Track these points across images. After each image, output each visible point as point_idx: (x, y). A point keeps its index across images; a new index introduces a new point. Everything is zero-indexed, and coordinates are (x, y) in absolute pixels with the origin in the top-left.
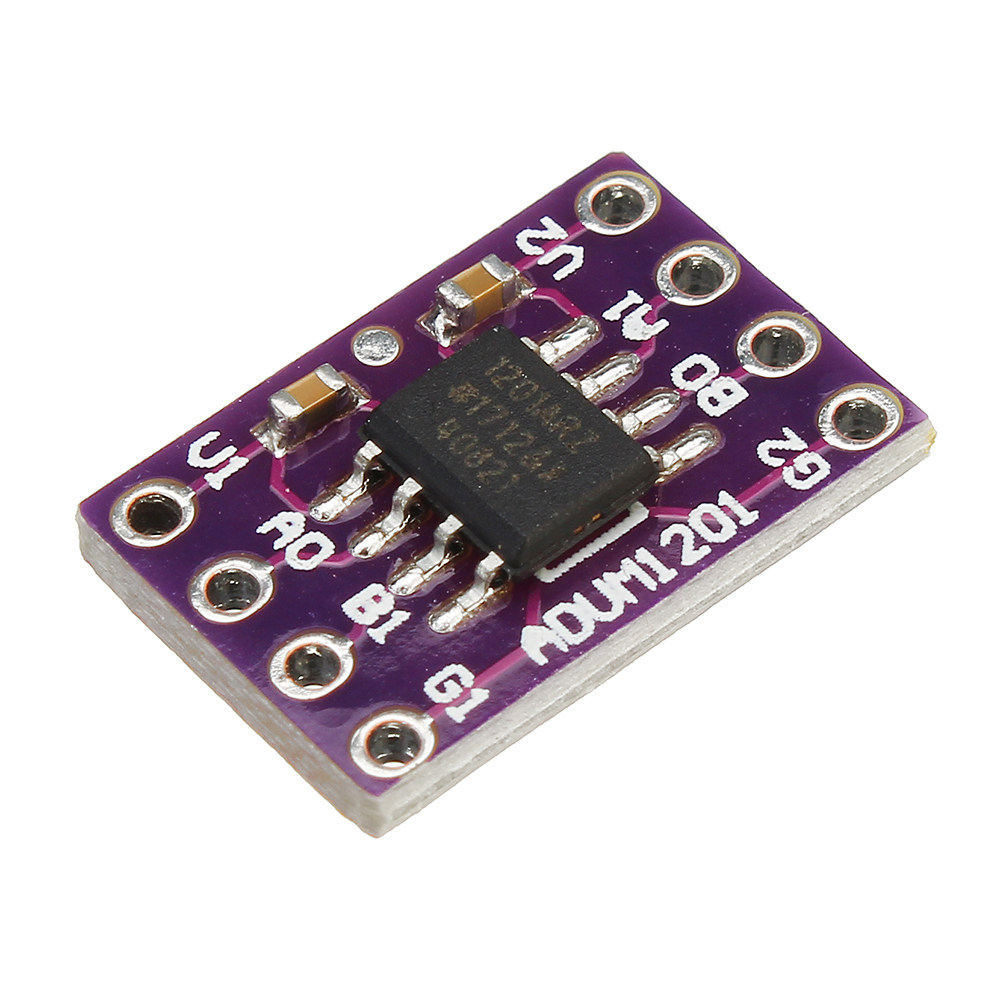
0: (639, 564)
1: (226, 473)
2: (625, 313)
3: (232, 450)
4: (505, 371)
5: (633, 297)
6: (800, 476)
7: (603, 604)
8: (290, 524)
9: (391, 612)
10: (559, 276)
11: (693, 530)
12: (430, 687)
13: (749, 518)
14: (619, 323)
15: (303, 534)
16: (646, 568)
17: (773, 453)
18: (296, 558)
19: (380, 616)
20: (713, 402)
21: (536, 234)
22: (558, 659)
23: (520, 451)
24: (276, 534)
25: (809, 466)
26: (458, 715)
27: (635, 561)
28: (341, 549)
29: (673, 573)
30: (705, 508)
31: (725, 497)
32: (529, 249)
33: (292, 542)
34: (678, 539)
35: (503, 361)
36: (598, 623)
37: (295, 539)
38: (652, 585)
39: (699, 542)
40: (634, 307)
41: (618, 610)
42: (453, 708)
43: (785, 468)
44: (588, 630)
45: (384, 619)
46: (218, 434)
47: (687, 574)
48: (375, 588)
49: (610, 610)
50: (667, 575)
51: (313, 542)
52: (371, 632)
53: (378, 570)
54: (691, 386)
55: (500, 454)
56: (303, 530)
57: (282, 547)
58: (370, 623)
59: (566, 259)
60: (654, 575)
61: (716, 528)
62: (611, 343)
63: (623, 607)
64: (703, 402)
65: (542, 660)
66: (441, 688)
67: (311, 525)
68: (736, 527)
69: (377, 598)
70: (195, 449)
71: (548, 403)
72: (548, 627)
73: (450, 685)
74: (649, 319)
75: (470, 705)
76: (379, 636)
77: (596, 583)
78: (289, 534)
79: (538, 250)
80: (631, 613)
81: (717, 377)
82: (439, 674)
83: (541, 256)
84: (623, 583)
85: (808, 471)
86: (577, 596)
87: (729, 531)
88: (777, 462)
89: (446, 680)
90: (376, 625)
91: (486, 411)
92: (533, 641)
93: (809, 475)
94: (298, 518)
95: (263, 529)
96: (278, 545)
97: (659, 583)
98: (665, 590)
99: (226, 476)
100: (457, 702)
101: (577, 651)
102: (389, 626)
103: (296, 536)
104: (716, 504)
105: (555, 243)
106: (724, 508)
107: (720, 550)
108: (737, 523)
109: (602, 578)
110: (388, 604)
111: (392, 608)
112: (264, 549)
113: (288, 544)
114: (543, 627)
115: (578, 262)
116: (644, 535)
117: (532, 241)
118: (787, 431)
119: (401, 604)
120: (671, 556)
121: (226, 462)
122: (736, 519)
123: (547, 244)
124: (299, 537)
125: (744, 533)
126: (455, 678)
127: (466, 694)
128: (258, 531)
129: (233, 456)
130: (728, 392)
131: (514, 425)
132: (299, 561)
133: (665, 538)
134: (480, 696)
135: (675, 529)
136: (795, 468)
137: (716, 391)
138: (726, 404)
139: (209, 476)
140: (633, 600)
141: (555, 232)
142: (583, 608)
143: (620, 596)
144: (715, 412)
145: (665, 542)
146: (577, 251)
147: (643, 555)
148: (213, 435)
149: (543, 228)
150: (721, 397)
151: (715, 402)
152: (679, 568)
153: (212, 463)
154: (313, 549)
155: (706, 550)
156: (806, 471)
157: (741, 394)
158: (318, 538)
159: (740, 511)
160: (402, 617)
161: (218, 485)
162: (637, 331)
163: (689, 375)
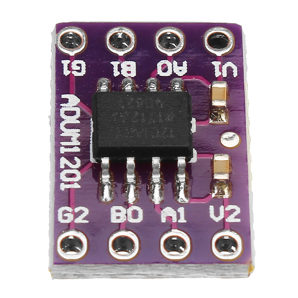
0: (74, 146)
1: (217, 68)
2: (178, 214)
3: (225, 75)
5: (182, 220)
6: (65, 212)
7: (69, 126)
8: (180, 71)
9: (121, 73)
10: (212, 208)
11: (73, 169)
12: (82, 63)
13: (63, 187)
14: (176, 209)
16: (72, 147)
17: (81, 212)
18: (165, 63)
19: (122, 69)
21: (236, 214)
22: (60, 102)
23: (131, 115)
24: (180, 65)
25: (67, 217)
26: (65, 63)
27: (77, 146)
29: (62, 152)
30: (78, 178)
31: (77, 186)
32: (230, 207)
33: (172, 66)
34: (74, 163)
35: (172, 136)
36: (63, 120)
37: (173, 68)
38: (63, 143)
39: (67, 167)
40: (178, 218)
41: (62, 127)
42: (69, 63)
43: (72, 210)
44: (63, 115)
45: (120, 69)
46: (235, 77)
47: (58, 156)
48: (134, 74)
49: (65, 126)
50: (63, 150)
52: (119, 62)
53: (140, 80)
54: (131, 209)
56: (174, 72)
57: (173, 63)
58: (121, 64)
59: (217, 214)
60: (66, 147)
62: (169, 202)
63: (63, 130)
64: (120, 208)
65: (64, 96)
66: (79, 65)
67: (174, 75)
68: (63, 180)
70: (234, 67)
72: (75, 106)
73: (78, 68)
74: (169, 218)
75: (65, 68)
76: (115, 64)
77: (79, 130)
78: (177, 68)
80: (58, 131)
82: (85, 68)
83: (224, 209)
84: (72, 137)
86: (78, 122)
88: (77, 210)
89: (81, 68)
90: (119, 66)
91: (156, 118)
92: (73, 99)
93: (63, 215)
94: (181, 74)
95: (185, 63)
96: (175, 63)
97: (62, 146)
98: (57, 147)
99: (215, 67)
100: (69, 66)
102: (116, 69)
104: (77, 182)
107: (58, 170)
108: (63, 182)
109: (79, 133)
110: (124, 73)
111: (122, 74)
112: (178, 58)
113: (173, 65)
115: (212, 216)
116: (84, 155)
117: (234, 211)
118: (86, 222)
119: (121, 77)
120: (70, 157)
121: (221, 70)
122: (66, 183)
123: (228, 213)
124: (172, 70)
125: (58, 181)
126: (79, 71)
127: (70, 69)
128: (186, 61)
129: (222, 74)
132: (163, 63)
134: (66, 72)
135: (78, 165)
136: (69, 213)
137: (122, 215)
138: (114, 214)
139: (220, 63)
140: (62, 135)
141: (231, 219)
142: (73, 120)
143: (67, 133)
144: (114, 209)
145: (76, 159)
146: (217, 219)
147: (77, 150)
148: (235, 75)
149: (236, 217)
150: (118, 214)
151: (118, 211)
152: (62, 155)
153: (225, 68)
154: (165, 70)
155: (62, 166)
156: (65, 215)
157: (114, 220)
158: (168, 74)
159: (68, 186)
160: (116, 73)
161: (213, 63)
162: (168, 213)
163: (136, 212)
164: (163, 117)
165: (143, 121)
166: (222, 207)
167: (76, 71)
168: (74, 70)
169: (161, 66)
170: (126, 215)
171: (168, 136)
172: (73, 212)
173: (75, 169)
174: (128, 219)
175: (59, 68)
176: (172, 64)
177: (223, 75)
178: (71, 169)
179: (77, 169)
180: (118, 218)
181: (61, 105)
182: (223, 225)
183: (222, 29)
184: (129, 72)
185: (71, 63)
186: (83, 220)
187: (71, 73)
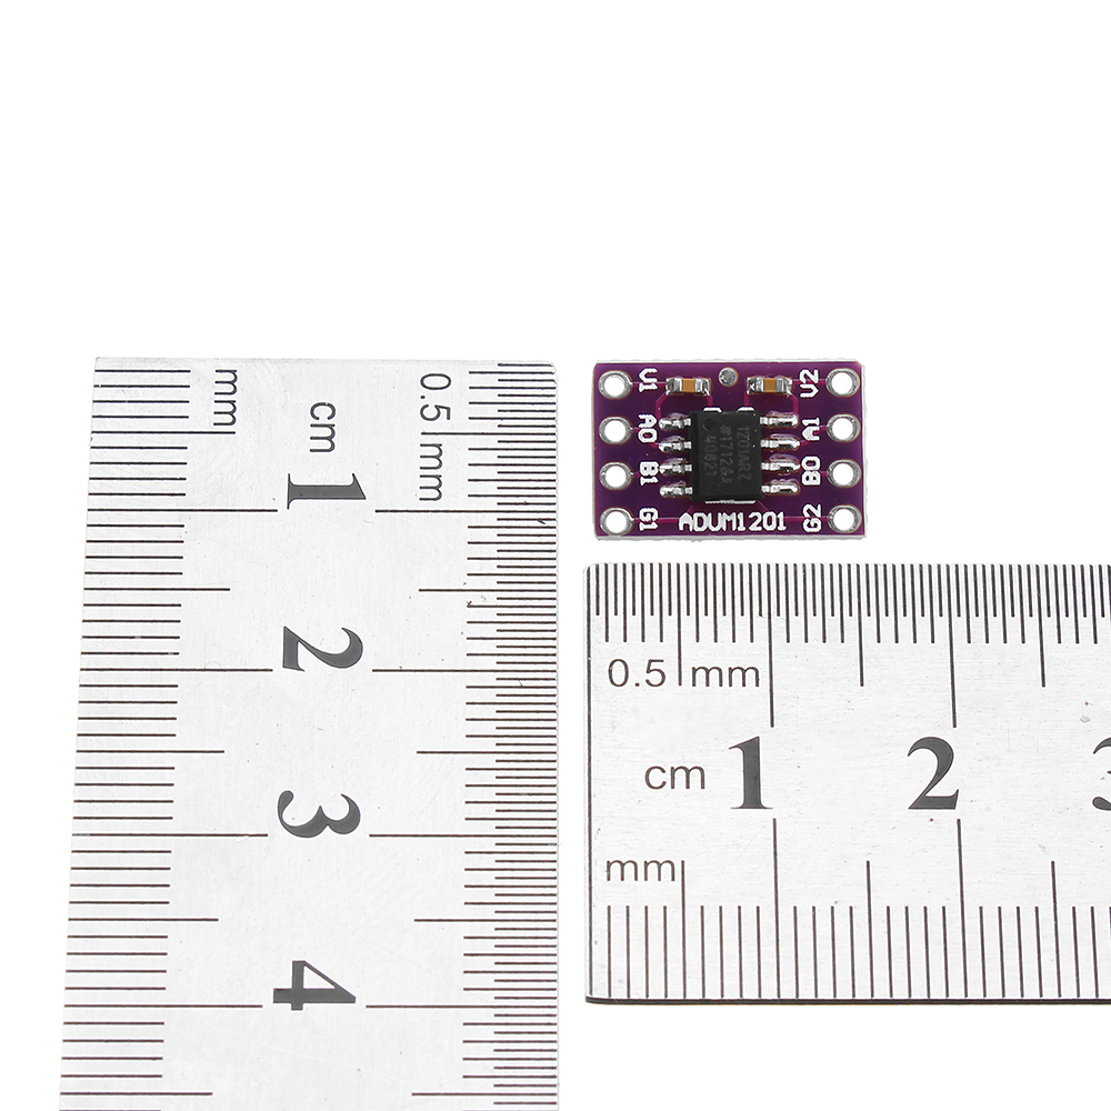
0: (737, 518)
1: (647, 387)
2: (810, 425)
3: (655, 380)
4: (744, 432)
5: (817, 421)
6: (809, 526)
7: (715, 523)
8: (650, 421)
9: (653, 476)
10: (803, 395)
11: (762, 519)
12: (642, 511)
13: (782, 527)
14: (806, 427)
15: (651, 428)
16: (738, 521)
17: (809, 511)
19: (649, 475)
21: (809, 374)
22: (687, 531)
23: (724, 465)
24: (643, 421)
25: (815, 524)
26: (642, 527)
27: (737, 516)
28: (659, 440)
29: (744, 529)
30: (772, 514)
31: (781, 515)
32: (802, 379)
33: (645, 428)
34: (756, 518)
35: (747, 428)
36: (708, 529)
37: (647, 428)
38: (734, 528)
39: (761, 524)
40: (814, 425)
41: (717, 529)
42: (643, 524)
43: (807, 519)
44: (703, 529)
45: (649, 477)
46: (656, 371)
47: (748, 532)
48: (655, 464)
49: (715, 527)
50: (742, 528)
52: (642, 478)
53: (661, 458)
54: (805, 467)
55: (718, 462)
56: (652, 426)
58: (644, 475)
59: (810, 391)
60: (738, 525)
61: (769, 523)
62: (797, 432)
63: (720, 529)
64: (804, 477)
65: (681, 528)
66: (645, 514)
67: (656, 427)
68: (775, 528)
70: (646, 371)
71: (746, 454)
72: (693, 518)
73: (649, 515)
74: (815, 433)
75: (648, 527)
76: (643, 481)
77: (719, 514)
78: (647, 424)
79: (804, 381)
80: (721, 533)
81: (816, 471)
82: (649, 509)
83: (804, 384)
84: (727, 520)
86: (710, 515)
87: (772, 528)
88: (807, 515)
89: (649, 513)
90: (645, 477)
91: (727, 443)
92: (685, 519)
93: (812, 527)
94: (654, 421)
95: (641, 417)
96: (641, 426)
97: (737, 529)
98: (737, 533)
99: (646, 389)
100: (645, 523)
101: (694, 533)
102: (648, 481)
104: (777, 515)
105: (812, 383)
106: (778, 520)
107: (764, 532)
108: (777, 527)
109: (722, 514)
110: (655, 472)
111: (655, 475)
112: (636, 423)
114: (691, 517)
115: (812, 395)
116: (747, 510)
117: (806, 376)
118: (819, 507)
119: (658, 475)
120: (748, 522)
121: (649, 384)
122: (778, 525)
123: (809, 382)
124: (649, 428)
125: (776, 532)
126: (652, 514)
127: (650, 523)
128: (639, 415)
129: (654, 383)
131: (731, 454)
132: (642, 436)
134: (654, 526)
135: (758, 514)
136: (810, 521)
137: (811, 475)
138: (811, 482)
139: (641, 384)
140: (724, 529)
141: (815, 378)
142: (708, 520)
143: (722, 525)
144: (805, 482)
145: (751, 516)
146: (815, 391)
147: (741, 516)
148: (654, 371)
149: (813, 374)
150: (811, 478)
151: (807, 478)
152: (747, 528)
153: (646, 380)
154: (650, 435)
155: (760, 529)
156: (812, 525)
157: (818, 482)
158: (654, 432)
159: (781, 523)
160: (655, 480)
161: (641, 390)
162: (808, 434)
163: (809, 463)
164: (726, 436)
166: (801, 386)
167: (652, 517)
168: (651, 519)
169: (645, 439)
170: (812, 471)
172: (810, 518)
173: (762, 517)
175: (648, 533)
176: (642, 428)
178: (762, 521)
179: (762, 515)
180: (814, 478)
181: (691, 531)
184: (653, 468)
185: (643, 522)
186: (817, 510)
187: (654, 522)
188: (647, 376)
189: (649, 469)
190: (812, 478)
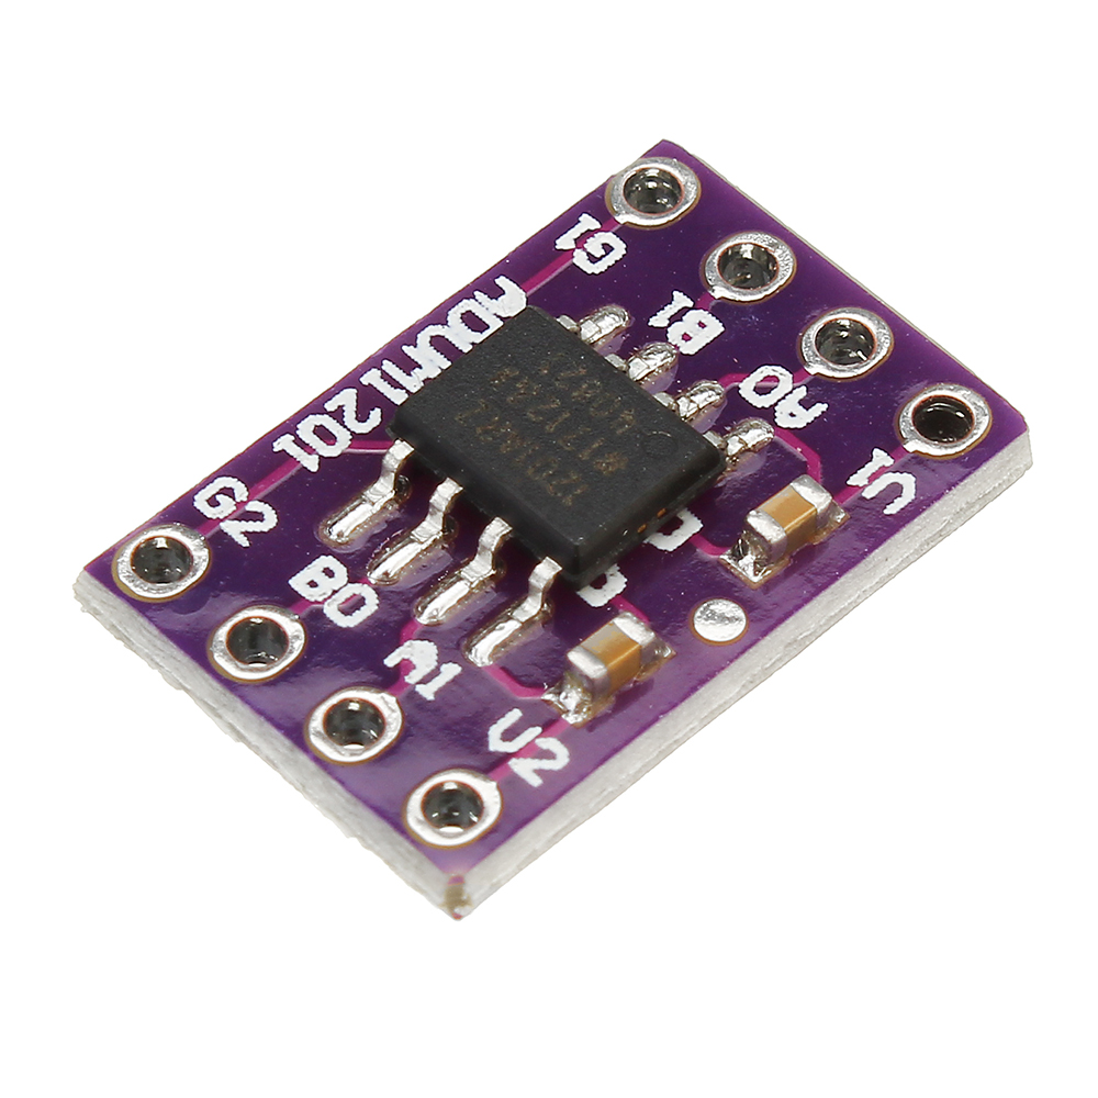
0: (403, 388)
1: (870, 468)
2: (435, 673)
3: (869, 493)
4: (567, 489)
5: (428, 691)
6: (228, 492)
7: (440, 344)
8: (792, 415)
9: (669, 325)
10: (514, 715)
11: (345, 427)
12: (620, 250)
13: (285, 443)
14: (441, 661)
15: (776, 404)
16: (396, 385)
17: (258, 517)
18: (780, 377)
19: (681, 320)
20: (329, 573)
21: (546, 765)
22: (487, 285)
23: (541, 399)
24: (806, 404)
25: (218, 504)
26: (587, 222)
27: (408, 392)
29: (365, 380)
30: (333, 451)
31: (312, 464)
32: (551, 744)
33: (787, 395)
34: (362, 416)
35: (568, 501)
36: (445, 323)
37: (783, 398)
38: (388, 366)
39: (338, 415)
40: (426, 680)
41: (423, 338)
42: (592, 229)
43: (245, 499)
44: (454, 316)
45: (677, 317)
46: (886, 512)
47: (351, 380)
48: (689, 349)
49: (432, 337)
50: (372, 378)
51: (763, 396)
52: (690, 304)
53: (690, 367)
54: (357, 589)
56: (776, 408)
57: (797, 389)
58: (691, 312)
59: (509, 735)
60: (386, 377)
61: (321, 432)
62: (449, 638)
63: (418, 342)
64: (341, 571)
65: (502, 281)
66: (608, 248)
67: (768, 414)
68: (298, 432)
69: (686, 337)
70: (909, 494)
72: (498, 317)
73: (598, 252)
74: (405, 666)
75: (576, 232)
76: (680, 300)
77: (446, 364)
78: (791, 405)
79: (543, 744)
80: (410, 336)
81: (325, 600)
82: (611, 263)
83: (537, 737)
84: (420, 367)
85: (219, 497)
86: (466, 348)
87: (305, 430)
88: (254, 506)
89: (603, 256)
90: (685, 310)
91: (581, 443)
92: (514, 300)
93: (218, 493)
94: (783, 420)
95: (819, 409)
96: (802, 392)
97: (380, 369)
98: (374, 362)
99: (870, 464)
100: (589, 233)
101: (467, 293)
102: (670, 310)
103: (783, 401)
104: (321, 457)
106: (309, 450)
107: (316, 407)
108: (297, 436)
109: (441, 369)
110: (674, 334)
111: (669, 329)
112: (819, 389)
113: (791, 392)
114: (504, 316)
115: (495, 732)
117: (549, 755)
118: (244, 542)
119: (661, 334)
121: (873, 477)
122: (299, 442)
123: (531, 751)
124: (779, 400)
125: (289, 427)
126: (593, 259)
127: (580, 241)
128: (826, 406)
129: (866, 486)
130: (313, 584)
132: (777, 374)
133: (375, 417)
134: (565, 242)
135: (364, 428)
136: (234, 499)
137: (327, 585)
138: (313, 571)
139: (889, 462)
140: (406, 348)
141: (524, 769)
142: (464, 339)
143: (421, 352)
144: (326, 561)
145: (376, 414)
146: (496, 744)
147: (399, 398)
148: (891, 510)
149: (539, 772)
150: (321, 579)
152: (357, 386)
153: (887, 479)
154: (763, 390)
155: (330, 406)
156: (219, 498)
158: (761, 402)
159: (294, 451)
160: (658, 320)
161: (876, 452)
162: (419, 655)
163: (358, 603)
164: (598, 453)
165: (550, 428)
166: (538, 730)
167: (588, 254)
168: (585, 249)
169: (765, 374)
170: (335, 592)
171: (559, 495)
172: (240, 505)
173: (349, 430)
174: (326, 603)
175: (564, 221)
176: (794, 389)
177: (867, 489)
178: (342, 424)
179: (353, 433)
181: (476, 293)
182: (494, 765)
183: (981, 404)
185: (597, 231)
186: (242, 533)
187: (574, 250)
188: (895, 491)
189: (696, 330)
190: (319, 581)
